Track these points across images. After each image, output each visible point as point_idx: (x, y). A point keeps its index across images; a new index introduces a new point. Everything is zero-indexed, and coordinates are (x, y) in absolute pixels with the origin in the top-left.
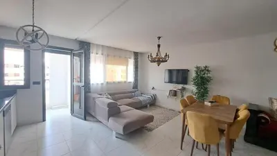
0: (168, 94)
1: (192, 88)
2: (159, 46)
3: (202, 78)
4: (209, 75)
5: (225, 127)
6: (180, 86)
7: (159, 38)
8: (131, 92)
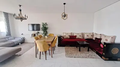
0: (31, 36)
1: (41, 32)
2: (20, 10)
3: (45, 27)
4: (47, 26)
5: (50, 43)
6: (37, 32)
7: (20, 6)
8: (5, 38)
